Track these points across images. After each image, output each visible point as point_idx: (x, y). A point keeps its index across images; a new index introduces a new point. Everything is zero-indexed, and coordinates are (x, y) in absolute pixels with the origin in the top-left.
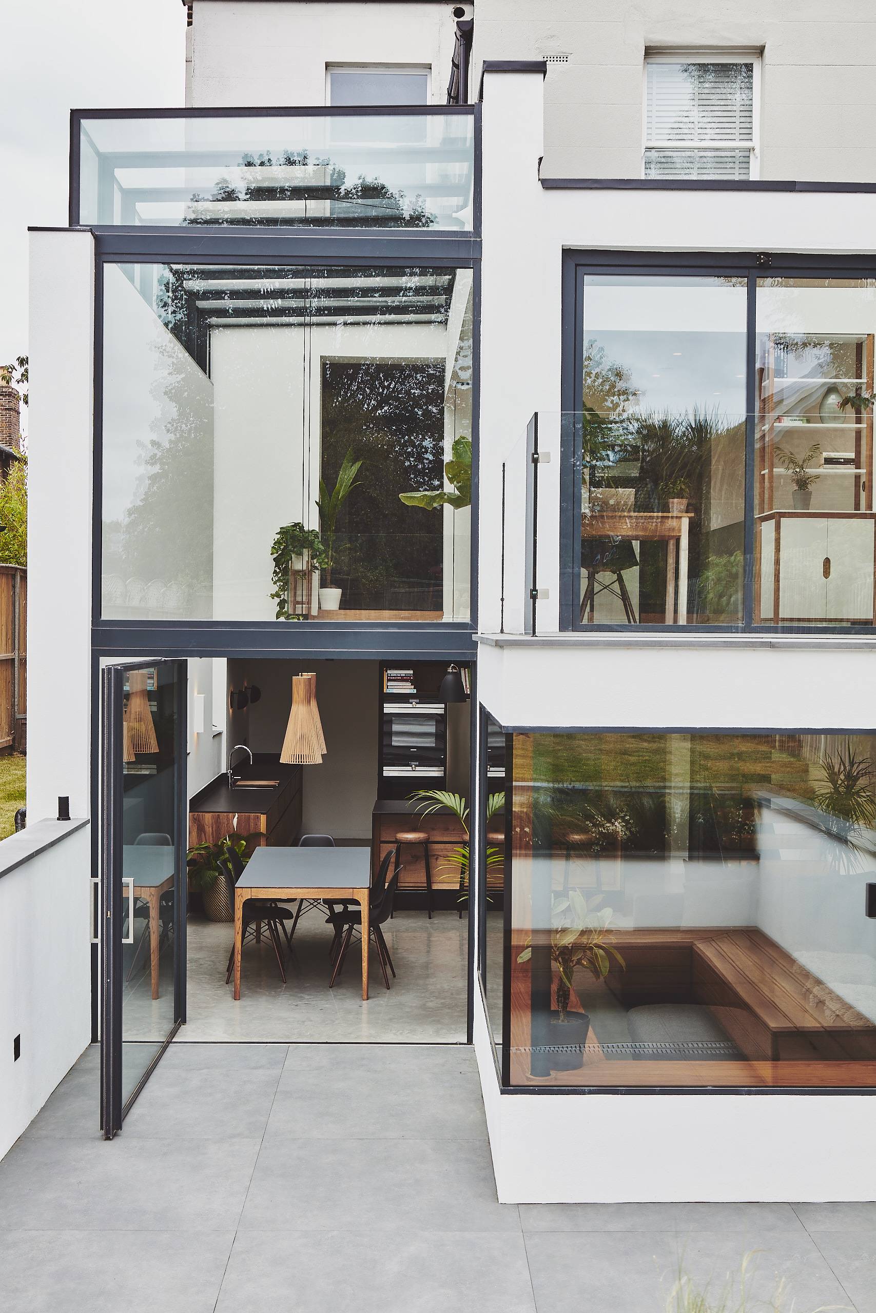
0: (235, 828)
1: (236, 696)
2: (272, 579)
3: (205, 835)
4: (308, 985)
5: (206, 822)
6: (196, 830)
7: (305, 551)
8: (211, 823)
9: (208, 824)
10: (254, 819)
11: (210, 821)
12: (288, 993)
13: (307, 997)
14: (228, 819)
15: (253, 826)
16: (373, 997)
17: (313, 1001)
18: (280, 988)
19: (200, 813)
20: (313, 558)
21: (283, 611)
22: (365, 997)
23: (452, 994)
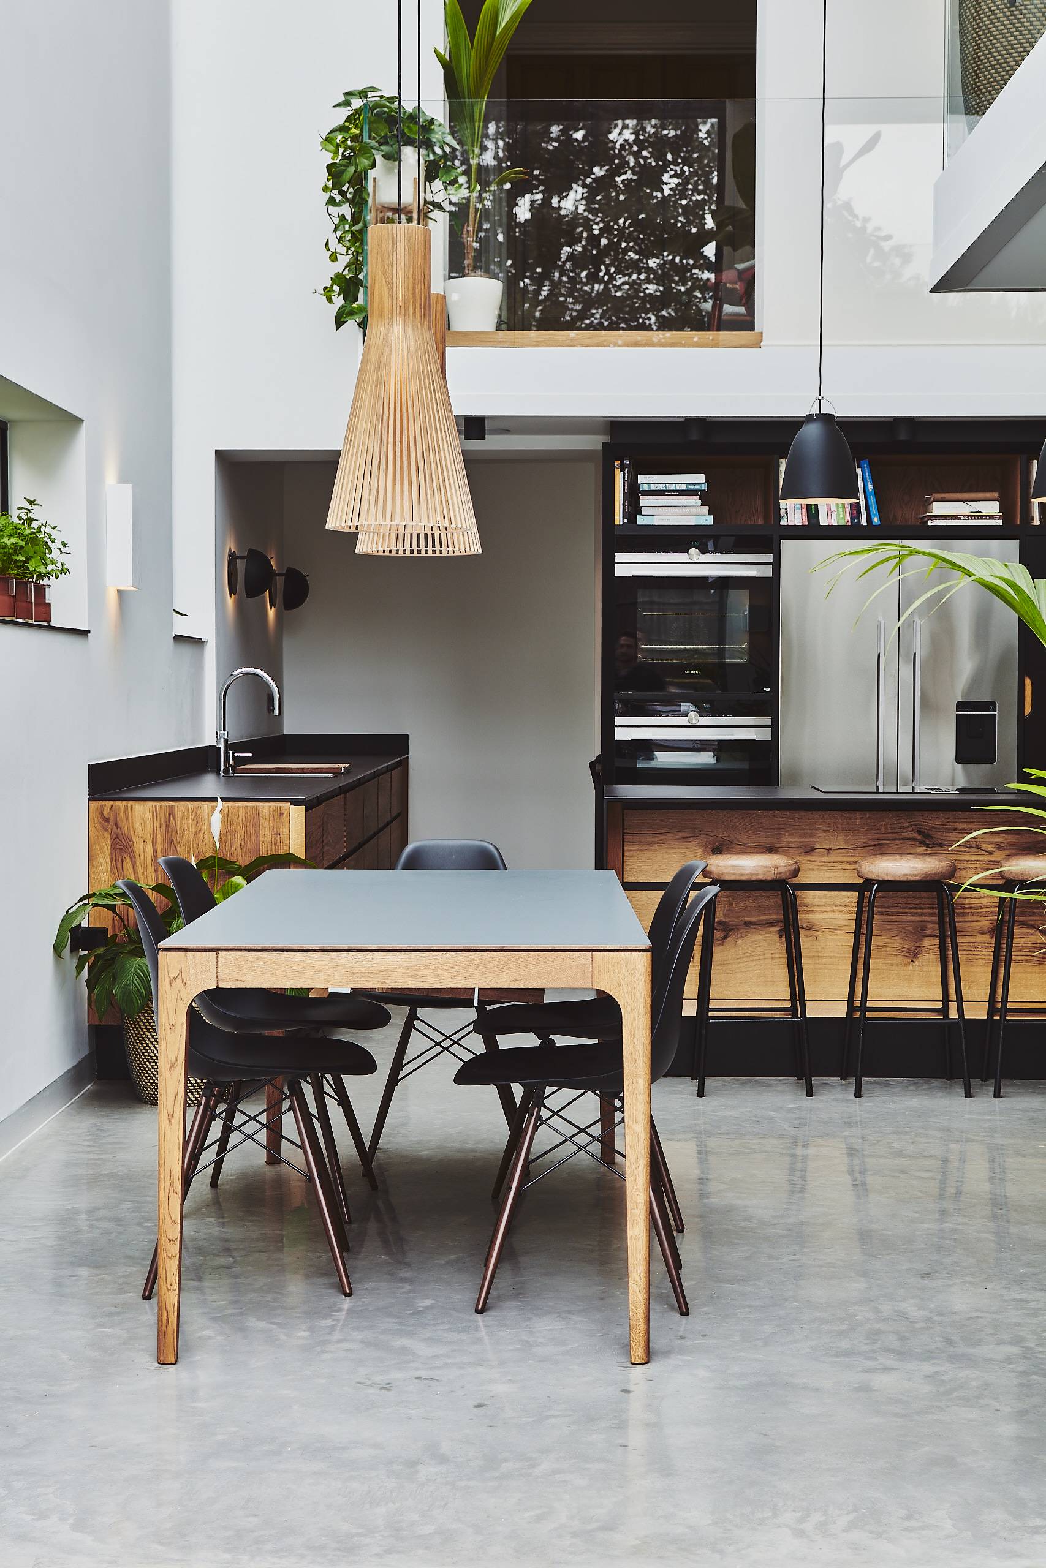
0: (217, 840)
1: (241, 565)
2: (327, 244)
3: (134, 864)
4: (427, 1302)
5: (138, 827)
6: (107, 850)
7: (409, 154)
8: (149, 829)
9: (141, 833)
10: (272, 818)
11: (149, 822)
12: (358, 1335)
13: (423, 1350)
14: (197, 818)
15: (267, 839)
16: (667, 1353)
17: (446, 1365)
18: (326, 1316)
19: (118, 803)
20: (430, 177)
21: (355, 305)
22: (639, 1353)
23: (949, 1342)
